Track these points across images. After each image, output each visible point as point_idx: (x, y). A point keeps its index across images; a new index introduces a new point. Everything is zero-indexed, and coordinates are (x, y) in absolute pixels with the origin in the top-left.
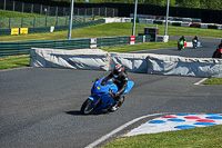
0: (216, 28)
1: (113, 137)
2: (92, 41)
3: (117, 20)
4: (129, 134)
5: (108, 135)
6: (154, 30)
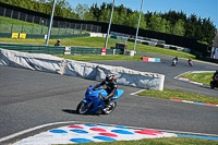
0: (175, 49)
2: (67, 49)
3: (100, 35)
6: (123, 46)
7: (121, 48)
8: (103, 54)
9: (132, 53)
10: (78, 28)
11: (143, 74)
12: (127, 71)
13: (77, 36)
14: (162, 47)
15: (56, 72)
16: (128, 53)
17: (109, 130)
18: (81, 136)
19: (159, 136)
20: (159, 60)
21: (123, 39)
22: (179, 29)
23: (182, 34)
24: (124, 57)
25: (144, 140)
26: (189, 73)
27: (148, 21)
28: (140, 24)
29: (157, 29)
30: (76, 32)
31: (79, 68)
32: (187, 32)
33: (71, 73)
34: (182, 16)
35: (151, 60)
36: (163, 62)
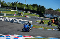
0: (35, 14)
2: (5, 14)
3: (14, 10)
7: (20, 14)
8: (15, 15)
9: (23, 15)
10: (8, 8)
11: (26, 21)
12: (21, 20)
13: (7, 11)
14: (31, 13)
16: (22, 15)
17: (16, 36)
18: (9, 38)
19: (30, 37)
20: (30, 17)
21: (20, 11)
22: (36, 9)
23: (36, 10)
24: (20, 16)
26: (38, 20)
27: (27, 7)
28: (25, 7)
29: (29, 9)
30: (7, 10)
31: (8, 19)
33: (6, 21)
34: (36, 5)
35: (28, 17)
36: (31, 18)
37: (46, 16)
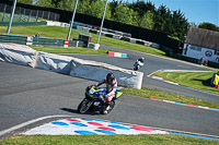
0: (143, 44)
1: (10, 134)
2: (29, 39)
4: (28, 133)
5: (6, 131)
6: (87, 38)
7: (85, 41)
10: (34, 15)
13: (32, 24)
14: (128, 40)
15: (28, 65)
17: (106, 124)
20: (125, 55)
21: (85, 30)
22: (148, 22)
23: (151, 27)
24: (88, 50)
25: (143, 135)
27: (113, 11)
28: (105, 14)
32: (156, 26)
33: (42, 66)
35: (117, 55)
36: (130, 58)
37: (191, 53)
